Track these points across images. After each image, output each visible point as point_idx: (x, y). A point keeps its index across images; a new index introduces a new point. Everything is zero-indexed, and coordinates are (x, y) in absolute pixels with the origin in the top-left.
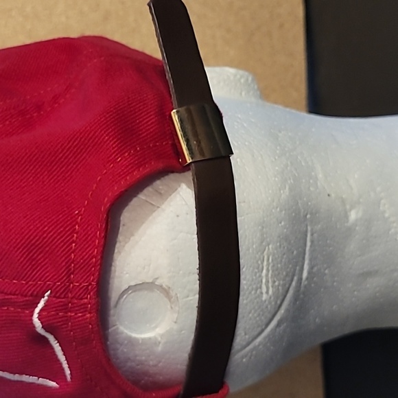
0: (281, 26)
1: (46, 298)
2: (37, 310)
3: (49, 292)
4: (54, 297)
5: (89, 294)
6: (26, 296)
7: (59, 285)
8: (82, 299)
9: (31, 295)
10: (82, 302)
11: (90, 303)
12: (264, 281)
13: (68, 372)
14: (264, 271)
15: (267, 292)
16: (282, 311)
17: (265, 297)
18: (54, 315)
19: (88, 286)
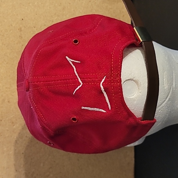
0: (124, 16)
1: (104, 79)
2: (101, 83)
3: (105, 77)
4: (107, 78)
5: (118, 77)
6: (98, 78)
7: (108, 74)
8: (116, 78)
9: (100, 78)
10: (116, 79)
11: (119, 80)
12: (165, 82)
13: (109, 106)
14: (165, 79)
15: (166, 86)
16: (169, 96)
17: (165, 88)
18: (107, 84)
19: (118, 74)
